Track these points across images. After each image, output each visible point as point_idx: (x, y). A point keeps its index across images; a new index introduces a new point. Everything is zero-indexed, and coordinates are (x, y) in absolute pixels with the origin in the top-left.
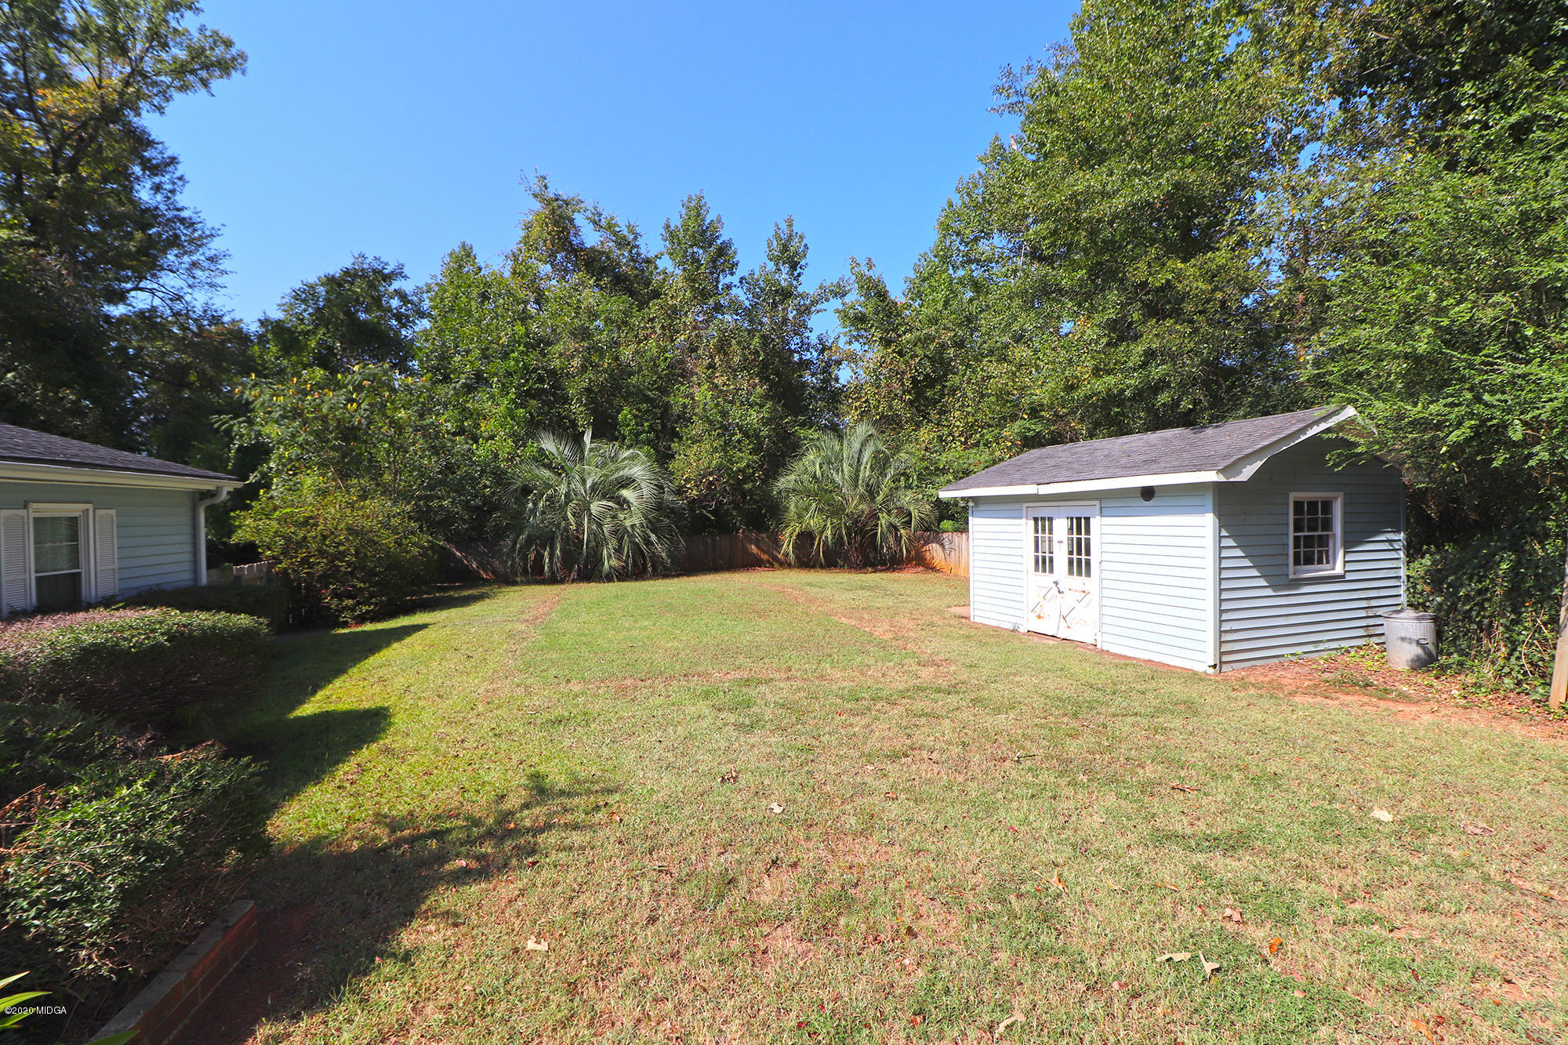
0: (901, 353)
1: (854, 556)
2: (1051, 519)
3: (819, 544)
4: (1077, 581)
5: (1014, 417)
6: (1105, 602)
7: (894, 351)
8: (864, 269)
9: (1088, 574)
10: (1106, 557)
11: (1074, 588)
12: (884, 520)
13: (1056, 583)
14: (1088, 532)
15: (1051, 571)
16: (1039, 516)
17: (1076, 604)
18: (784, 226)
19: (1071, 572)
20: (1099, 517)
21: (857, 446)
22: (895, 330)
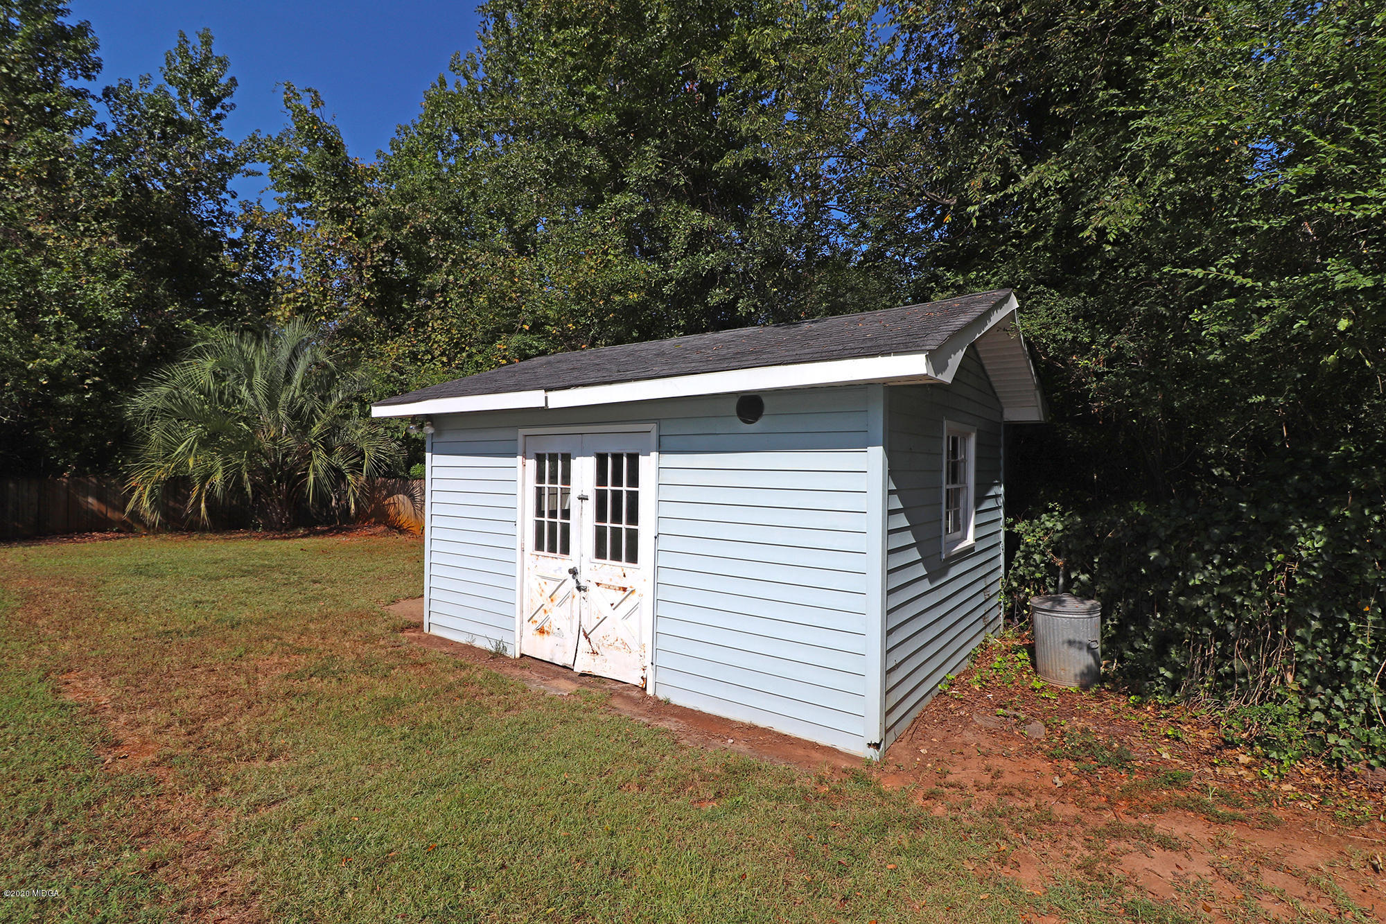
0: (359, 234)
1: (276, 513)
2: (567, 458)
3: (199, 497)
4: (611, 570)
5: (510, 330)
6: (663, 610)
7: (350, 229)
8: (306, 103)
9: (633, 557)
10: (667, 527)
11: (605, 581)
12: (319, 461)
13: (574, 572)
14: (634, 481)
15: (566, 550)
16: (547, 451)
17: (607, 611)
18: (195, 41)
19: (600, 553)
20: (654, 455)
21: (284, 354)
22: (352, 200)
